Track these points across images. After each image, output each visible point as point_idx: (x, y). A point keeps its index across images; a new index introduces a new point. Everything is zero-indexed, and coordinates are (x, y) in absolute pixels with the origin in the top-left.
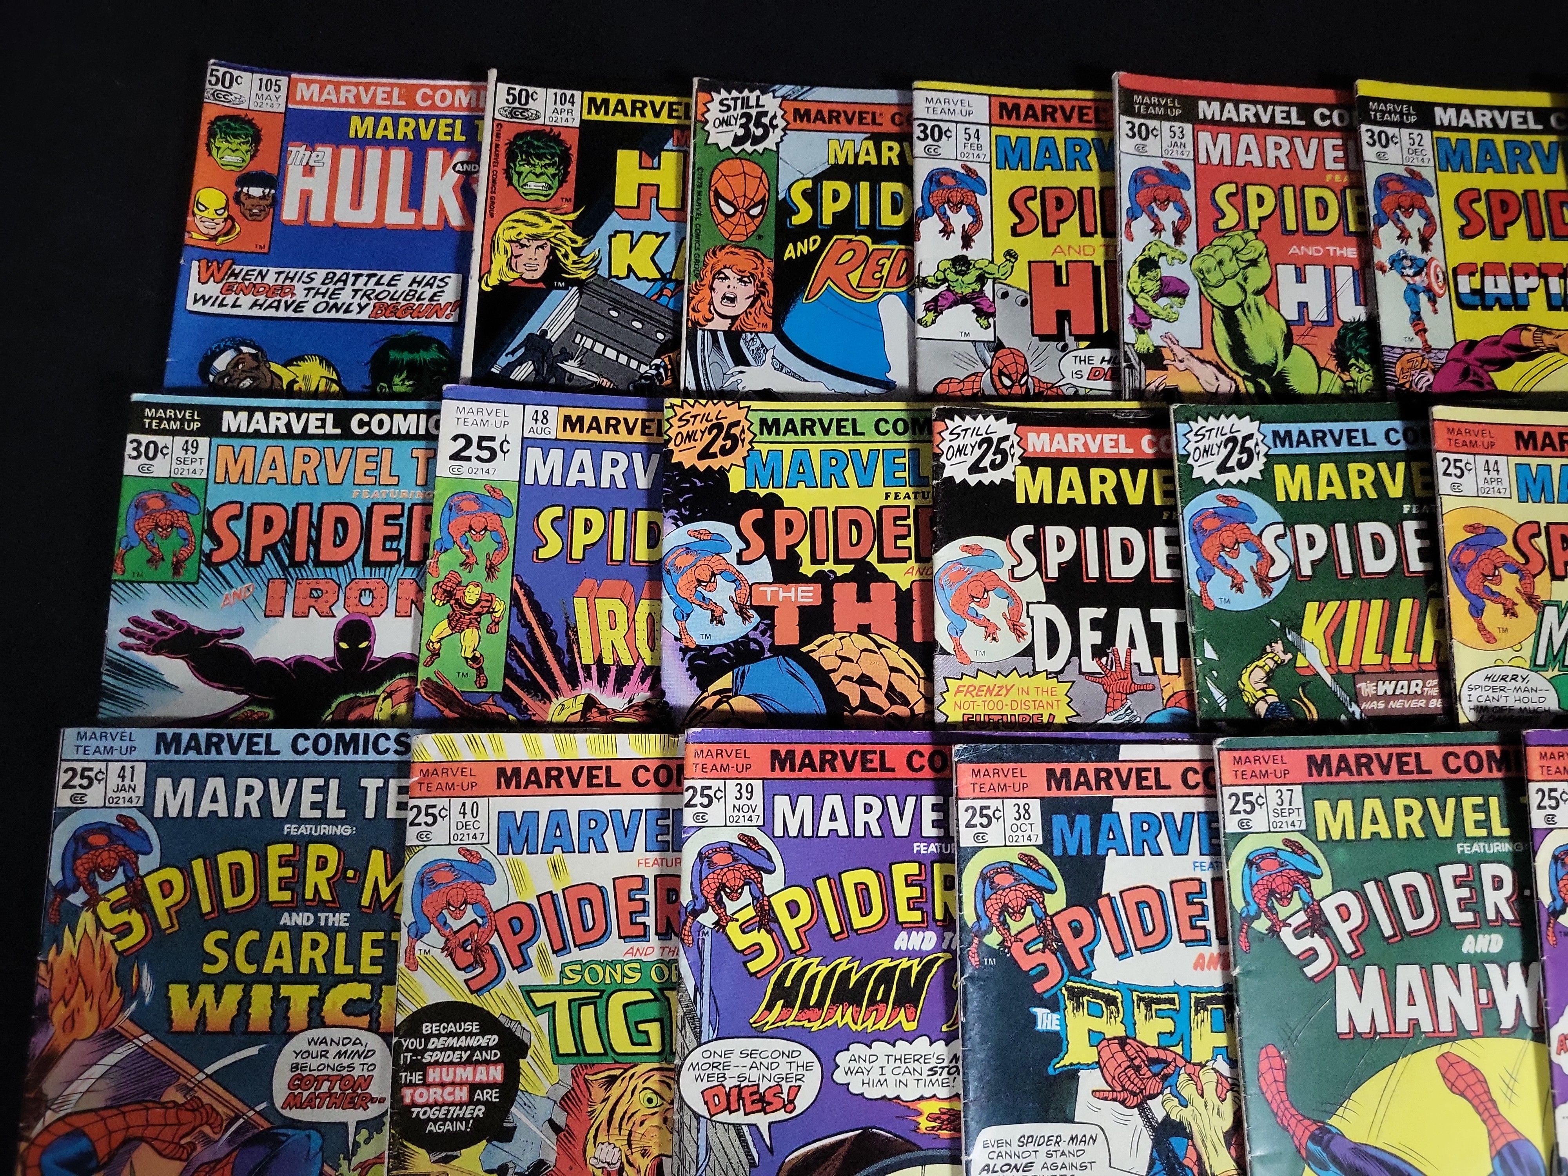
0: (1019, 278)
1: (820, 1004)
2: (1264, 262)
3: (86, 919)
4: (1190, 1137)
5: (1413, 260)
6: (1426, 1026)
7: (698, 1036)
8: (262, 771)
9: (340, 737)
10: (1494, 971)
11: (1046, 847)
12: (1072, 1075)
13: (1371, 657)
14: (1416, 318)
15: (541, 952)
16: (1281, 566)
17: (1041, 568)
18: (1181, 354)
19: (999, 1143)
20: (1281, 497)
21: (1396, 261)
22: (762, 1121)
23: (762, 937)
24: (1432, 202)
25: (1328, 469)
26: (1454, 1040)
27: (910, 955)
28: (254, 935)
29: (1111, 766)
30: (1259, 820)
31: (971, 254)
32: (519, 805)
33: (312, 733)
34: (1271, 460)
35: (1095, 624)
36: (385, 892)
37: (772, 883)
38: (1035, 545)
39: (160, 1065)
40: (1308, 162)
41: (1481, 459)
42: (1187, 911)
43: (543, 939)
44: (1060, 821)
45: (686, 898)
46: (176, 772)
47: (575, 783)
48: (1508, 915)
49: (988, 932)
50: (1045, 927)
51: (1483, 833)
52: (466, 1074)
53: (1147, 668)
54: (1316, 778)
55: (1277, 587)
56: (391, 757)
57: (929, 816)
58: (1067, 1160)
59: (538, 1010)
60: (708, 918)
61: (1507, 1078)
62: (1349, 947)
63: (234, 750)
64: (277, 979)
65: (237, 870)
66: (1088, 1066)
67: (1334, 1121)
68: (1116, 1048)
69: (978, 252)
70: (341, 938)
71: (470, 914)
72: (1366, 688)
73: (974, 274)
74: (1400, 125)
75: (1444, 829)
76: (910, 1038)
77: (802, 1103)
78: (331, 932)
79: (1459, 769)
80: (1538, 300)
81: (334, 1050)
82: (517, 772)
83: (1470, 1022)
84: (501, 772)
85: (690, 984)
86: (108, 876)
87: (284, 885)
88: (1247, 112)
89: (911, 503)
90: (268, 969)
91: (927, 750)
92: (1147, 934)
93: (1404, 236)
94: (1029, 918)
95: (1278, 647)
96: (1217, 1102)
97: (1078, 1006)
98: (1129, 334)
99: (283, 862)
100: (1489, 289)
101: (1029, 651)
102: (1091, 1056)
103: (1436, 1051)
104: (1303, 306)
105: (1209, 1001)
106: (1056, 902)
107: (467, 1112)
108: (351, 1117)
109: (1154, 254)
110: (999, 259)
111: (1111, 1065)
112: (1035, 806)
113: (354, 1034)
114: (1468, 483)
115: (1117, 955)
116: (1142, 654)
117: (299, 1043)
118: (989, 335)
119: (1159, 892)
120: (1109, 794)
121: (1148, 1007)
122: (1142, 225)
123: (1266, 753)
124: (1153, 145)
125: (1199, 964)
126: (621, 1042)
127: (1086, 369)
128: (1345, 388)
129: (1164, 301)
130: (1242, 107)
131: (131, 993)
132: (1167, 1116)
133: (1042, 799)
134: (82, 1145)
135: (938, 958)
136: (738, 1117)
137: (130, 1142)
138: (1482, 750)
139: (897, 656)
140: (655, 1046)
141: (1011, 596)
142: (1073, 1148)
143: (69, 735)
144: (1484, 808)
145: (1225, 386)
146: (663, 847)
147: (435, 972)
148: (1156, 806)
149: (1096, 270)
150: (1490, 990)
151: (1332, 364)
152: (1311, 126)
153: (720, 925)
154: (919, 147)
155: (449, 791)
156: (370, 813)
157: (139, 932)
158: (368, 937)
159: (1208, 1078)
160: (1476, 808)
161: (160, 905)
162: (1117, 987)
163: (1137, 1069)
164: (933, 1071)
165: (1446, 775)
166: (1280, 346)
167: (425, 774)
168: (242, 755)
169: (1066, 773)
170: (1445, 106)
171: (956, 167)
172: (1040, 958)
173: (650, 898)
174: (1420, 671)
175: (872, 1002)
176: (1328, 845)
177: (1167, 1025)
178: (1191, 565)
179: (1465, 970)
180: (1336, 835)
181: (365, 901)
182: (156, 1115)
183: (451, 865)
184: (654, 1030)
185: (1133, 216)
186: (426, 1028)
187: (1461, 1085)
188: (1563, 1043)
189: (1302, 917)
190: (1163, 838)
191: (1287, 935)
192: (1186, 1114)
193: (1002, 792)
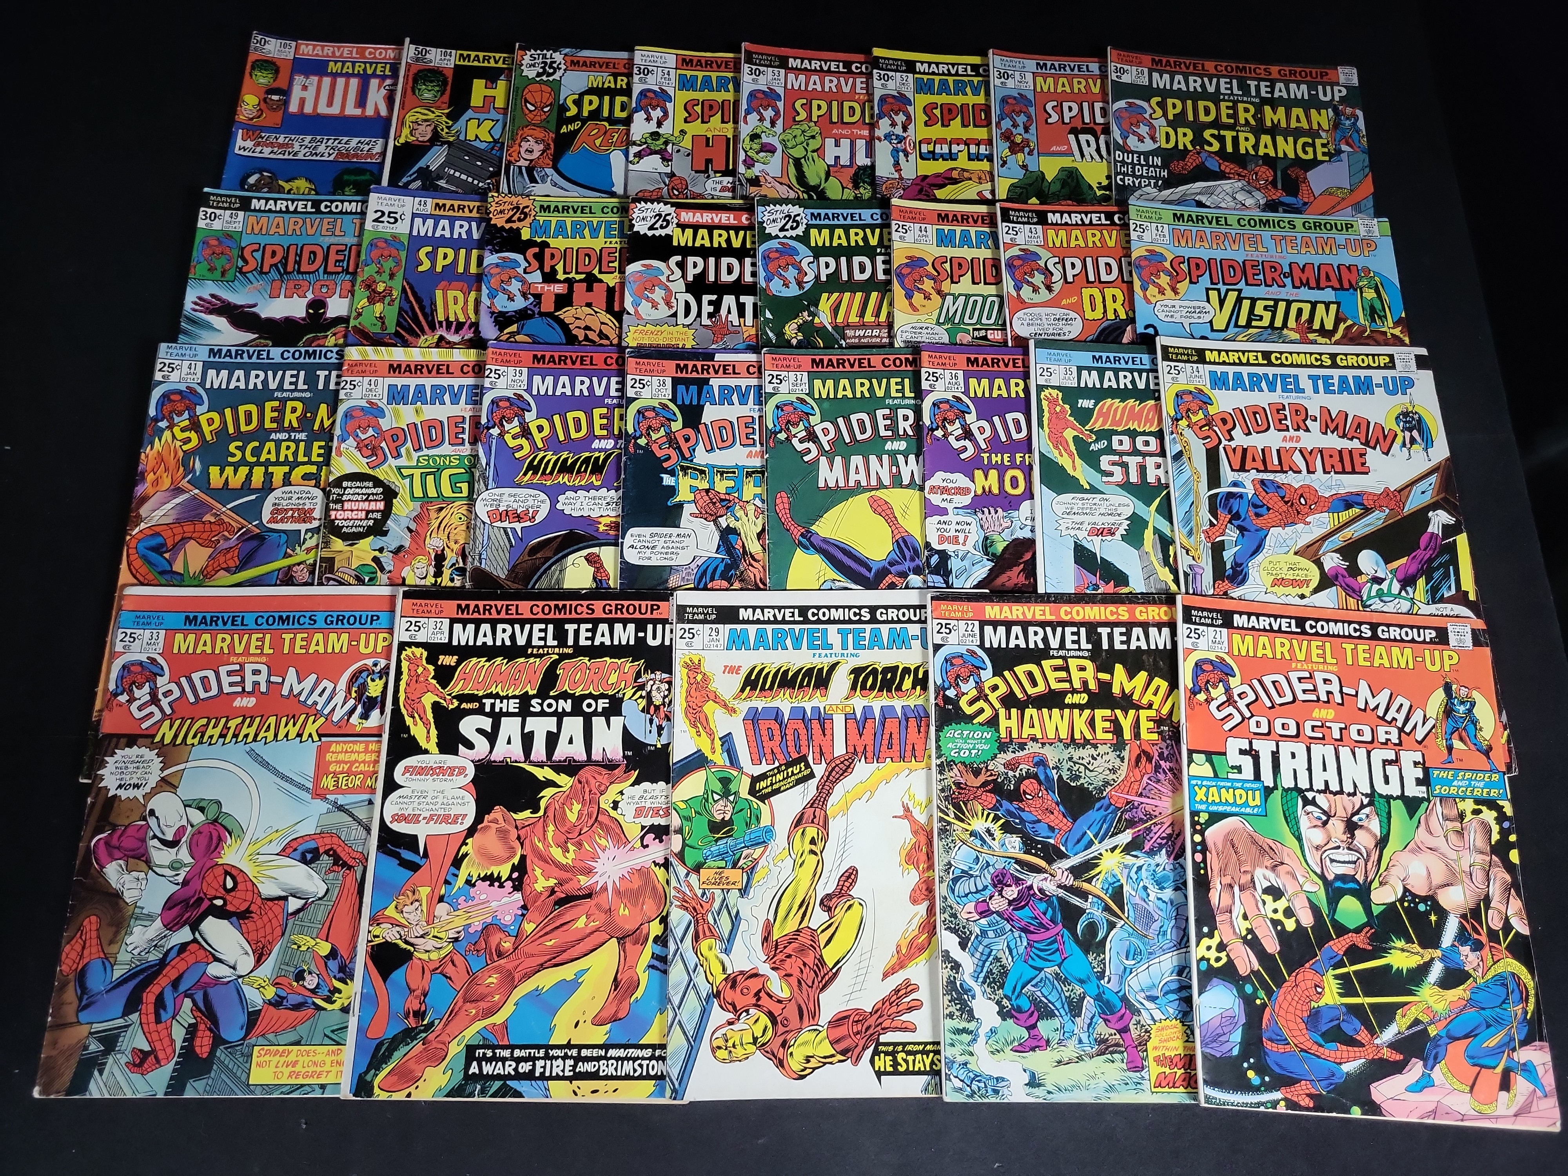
0: (687, 143)
1: (551, 473)
2: (818, 138)
3: (167, 434)
4: (739, 535)
5: (897, 136)
6: (864, 483)
7: (486, 486)
8: (264, 368)
9: (307, 352)
10: (900, 458)
11: (674, 400)
12: (680, 506)
13: (853, 319)
14: (897, 165)
15: (408, 450)
16: (810, 277)
17: (684, 277)
18: (769, 179)
19: (639, 536)
20: (813, 244)
21: (888, 137)
22: (518, 526)
23: (523, 442)
24: (910, 109)
25: (839, 232)
27: (600, 450)
28: (257, 444)
29: (710, 363)
30: (784, 388)
31: (661, 131)
32: (400, 382)
33: (292, 350)
34: (809, 227)
35: (710, 303)
36: (327, 423)
37: (530, 416)
38: (681, 265)
39: (203, 504)
40: (846, 89)
41: (917, 226)
42: (745, 431)
43: (409, 444)
44: (681, 388)
45: (484, 421)
46: (219, 367)
47: (430, 372)
48: (910, 433)
49: (640, 437)
50: (670, 437)
51: (900, 395)
52: (365, 506)
53: (736, 323)
54: (815, 369)
55: (807, 287)
56: (334, 361)
57: (614, 386)
58: (674, 545)
59: (404, 477)
60: (495, 431)
61: (904, 507)
62: (827, 448)
63: (250, 357)
64: (267, 464)
65: (249, 414)
66: (689, 502)
67: (813, 528)
68: (704, 494)
69: (664, 130)
70: (302, 444)
71: (371, 432)
72: (850, 333)
73: (662, 140)
74: (896, 71)
75: (880, 393)
76: (597, 489)
77: (539, 519)
78: (297, 442)
79: (890, 365)
80: (963, 156)
81: (296, 496)
82: (399, 366)
83: (886, 481)
84: (391, 366)
85: (484, 461)
86: (180, 414)
87: (273, 420)
88: (815, 65)
89: (618, 246)
90: (262, 459)
91: (615, 356)
92: (723, 441)
93: (894, 124)
94: (662, 432)
95: (806, 314)
96: (754, 519)
97: (685, 474)
98: (742, 169)
99: (273, 410)
100: (938, 150)
101: (675, 315)
102: (691, 497)
103: (868, 494)
104: (837, 158)
105: (753, 472)
106: (677, 425)
107: (364, 523)
108: (303, 527)
109: (758, 131)
110: (677, 134)
111: (701, 502)
112: (669, 381)
113: (306, 489)
114: (909, 237)
115: (707, 451)
116: (734, 317)
117: (277, 493)
118: (668, 170)
119: (731, 423)
120: (708, 376)
121: (722, 475)
122: (753, 118)
123: (790, 357)
124: (762, 79)
126: (447, 491)
127: (719, 187)
128: (856, 197)
129: (762, 154)
130: (813, 62)
131: (191, 470)
132: (728, 525)
133: (672, 378)
134: (159, 540)
135: (614, 452)
136: (506, 524)
137: (184, 540)
138: (903, 357)
139: (606, 317)
140: (465, 493)
141: (667, 289)
142: (678, 539)
143: (163, 346)
144: (902, 383)
145: (792, 195)
146: (475, 403)
147: (351, 458)
148: (732, 382)
149: (728, 140)
150: (898, 467)
151: (850, 186)
152: (850, 72)
153: (501, 435)
154: (636, 78)
155: (363, 374)
156: (321, 387)
157: (195, 441)
158: (316, 444)
159: (751, 508)
160: (897, 384)
161: (206, 429)
162: (707, 465)
163: (714, 504)
164: (608, 504)
165: (883, 368)
166: (823, 177)
167: (351, 366)
168: (254, 359)
169: (686, 366)
170: (922, 63)
171: (656, 88)
172: (667, 451)
173: (467, 426)
174: (879, 325)
175: (579, 472)
176: (819, 401)
177: (731, 484)
178: (762, 274)
179: (885, 458)
180: (824, 396)
181: (316, 427)
182: (199, 527)
183: (362, 409)
184: (465, 487)
185: (748, 112)
186: (345, 484)
187: (879, 510)
188: (933, 489)
189: (804, 433)
190: (735, 397)
191: (795, 441)
192: (738, 525)
193: (651, 373)
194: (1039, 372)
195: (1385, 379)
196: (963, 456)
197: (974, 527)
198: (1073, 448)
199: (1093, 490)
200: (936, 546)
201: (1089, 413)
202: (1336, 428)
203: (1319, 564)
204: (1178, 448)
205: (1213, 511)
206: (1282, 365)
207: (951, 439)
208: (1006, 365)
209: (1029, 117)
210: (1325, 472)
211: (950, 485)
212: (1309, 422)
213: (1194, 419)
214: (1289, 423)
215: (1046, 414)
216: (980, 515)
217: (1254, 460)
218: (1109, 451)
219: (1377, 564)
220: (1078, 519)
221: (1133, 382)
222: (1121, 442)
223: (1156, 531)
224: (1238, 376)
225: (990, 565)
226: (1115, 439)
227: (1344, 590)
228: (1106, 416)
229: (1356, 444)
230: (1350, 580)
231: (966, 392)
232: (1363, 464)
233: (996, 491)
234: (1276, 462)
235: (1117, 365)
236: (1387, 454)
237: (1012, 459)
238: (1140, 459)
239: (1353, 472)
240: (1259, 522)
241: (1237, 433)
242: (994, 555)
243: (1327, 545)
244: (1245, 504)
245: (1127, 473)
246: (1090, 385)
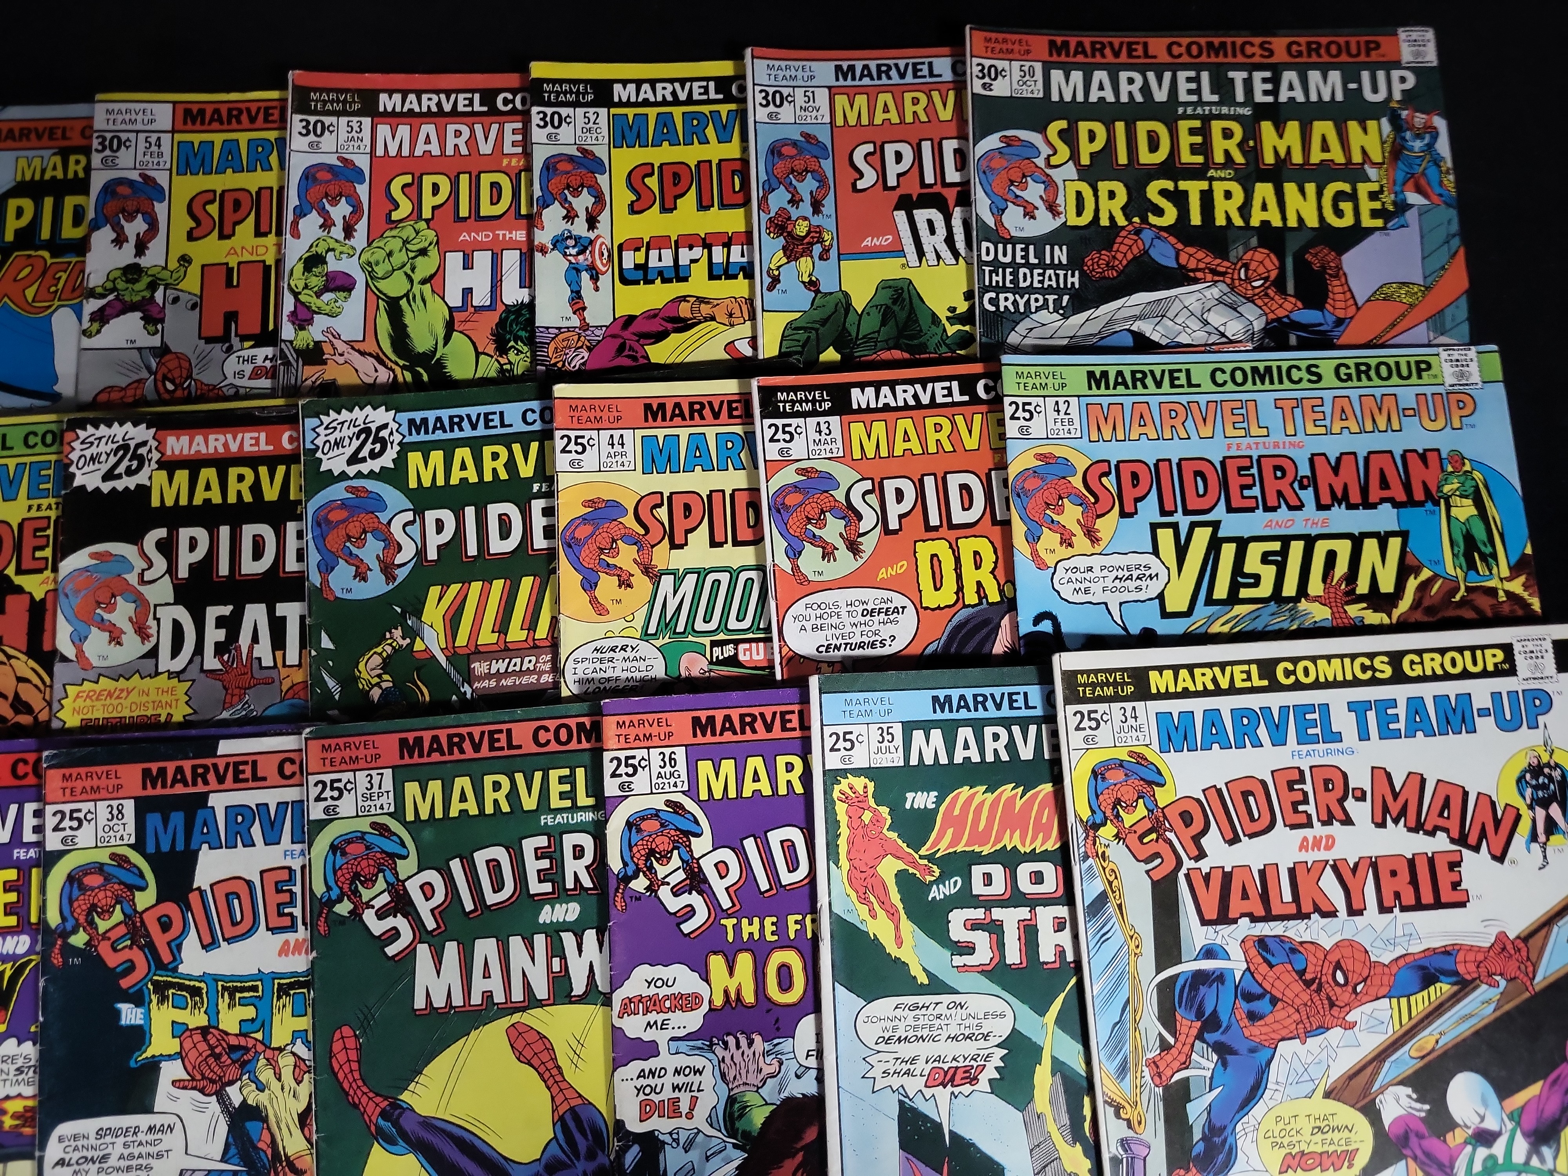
0: (192, 283)
2: (433, 252)
4: (265, 1120)
5: (578, 239)
6: (499, 997)
10: (568, 939)
11: (138, 846)
12: (153, 1066)
13: (487, 637)
14: (576, 297)
16: (408, 552)
17: (172, 570)
18: (341, 347)
19: (75, 1137)
20: (413, 484)
21: (558, 242)
24: (603, 180)
25: (463, 453)
26: (523, 1009)
27: (4, 959)
29: (209, 762)
30: (346, 806)
31: (144, 262)
34: (406, 449)
35: (220, 622)
38: (167, 548)
40: (486, 148)
41: (605, 435)
42: (275, 899)
44: (154, 820)
48: (587, 883)
49: (75, 931)
50: (134, 923)
51: (568, 803)
53: (267, 662)
54: (407, 760)
55: (402, 574)
57: (28, 822)
58: (143, 1150)
61: (574, 1044)
62: (430, 924)
66: (170, 1057)
67: (405, 1096)
68: (197, 1037)
69: (153, 257)
72: (481, 668)
73: (146, 280)
74: (575, 104)
75: (529, 803)
79: (548, 742)
80: (700, 271)
83: (541, 991)
88: (429, 102)
89: (53, 514)
91: (31, 757)
92: (234, 924)
93: (570, 216)
94: (118, 916)
95: (398, 633)
96: (293, 1084)
97: (163, 1000)
98: (288, 331)
100: (653, 263)
101: (153, 653)
102: (174, 1046)
103: (506, 1022)
104: (467, 292)
105: (291, 986)
106: (145, 899)
109: (321, 249)
110: (173, 264)
111: (193, 1055)
112: (129, 806)
114: (590, 459)
115: (204, 947)
116: (264, 651)
118: (156, 341)
119: (249, 883)
120: (205, 789)
121: (232, 997)
122: (311, 224)
123: (357, 740)
124: (328, 142)
125: (284, 950)
127: (248, 368)
128: (502, 371)
129: (328, 296)
130: (425, 97)
132: (245, 1100)
133: (137, 799)
135: (30, 961)
138: (572, 722)
139: (25, 666)
141: (140, 601)
142: (150, 1137)
144: (570, 779)
145: (384, 376)
148: (250, 798)
149: (267, 269)
150: (563, 958)
151: (491, 348)
152: (493, 111)
154: (96, 159)
159: (286, 1062)
160: (562, 780)
162: (202, 978)
163: (217, 1057)
164: (20, 1070)
165: (535, 749)
166: (441, 332)
169: (162, 771)
170: (625, 83)
171: (134, 176)
172: (127, 955)
174: (535, 647)
176: (415, 826)
177: (249, 1012)
178: (314, 557)
179: (540, 940)
180: (424, 815)
185: (300, 213)
187: (528, 1053)
188: (629, 1007)
189: (385, 898)
190: (256, 831)
191: (369, 917)
192: (263, 1098)
193: (94, 794)
194: (829, 742)
195: (1496, 696)
196: (687, 928)
197: (708, 1079)
198: (895, 897)
199: (936, 986)
200: (634, 1126)
201: (926, 818)
202: (1403, 812)
203: (1372, 1112)
204: (1097, 886)
205: (1167, 1018)
206: (1298, 686)
207: (664, 893)
208: (769, 728)
209: (822, 181)
210: (1384, 909)
211: (664, 991)
212: (1350, 804)
213: (1129, 819)
214: (1311, 809)
215: (844, 831)
216: (719, 1050)
217: (1245, 896)
218: (966, 899)
219: (1485, 1103)
220: (906, 1050)
221: (1011, 746)
222: (988, 879)
223: (1058, 1066)
224: (1213, 718)
225: (738, 1157)
226: (977, 871)
227: (1421, 1165)
228: (958, 823)
229: (1441, 843)
230: (1432, 1144)
231: (692, 792)
232: (1456, 885)
233: (749, 997)
234: (1287, 897)
235: (981, 714)
236: (1500, 858)
237: (781, 928)
238: (1023, 913)
239: (1438, 904)
240: (1256, 1031)
241: (1213, 841)
242: (746, 1135)
243: (1390, 1070)
244: (1227, 993)
245: (1000, 946)
246: (929, 760)
